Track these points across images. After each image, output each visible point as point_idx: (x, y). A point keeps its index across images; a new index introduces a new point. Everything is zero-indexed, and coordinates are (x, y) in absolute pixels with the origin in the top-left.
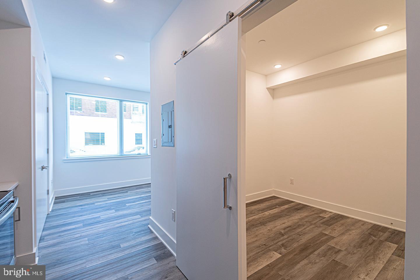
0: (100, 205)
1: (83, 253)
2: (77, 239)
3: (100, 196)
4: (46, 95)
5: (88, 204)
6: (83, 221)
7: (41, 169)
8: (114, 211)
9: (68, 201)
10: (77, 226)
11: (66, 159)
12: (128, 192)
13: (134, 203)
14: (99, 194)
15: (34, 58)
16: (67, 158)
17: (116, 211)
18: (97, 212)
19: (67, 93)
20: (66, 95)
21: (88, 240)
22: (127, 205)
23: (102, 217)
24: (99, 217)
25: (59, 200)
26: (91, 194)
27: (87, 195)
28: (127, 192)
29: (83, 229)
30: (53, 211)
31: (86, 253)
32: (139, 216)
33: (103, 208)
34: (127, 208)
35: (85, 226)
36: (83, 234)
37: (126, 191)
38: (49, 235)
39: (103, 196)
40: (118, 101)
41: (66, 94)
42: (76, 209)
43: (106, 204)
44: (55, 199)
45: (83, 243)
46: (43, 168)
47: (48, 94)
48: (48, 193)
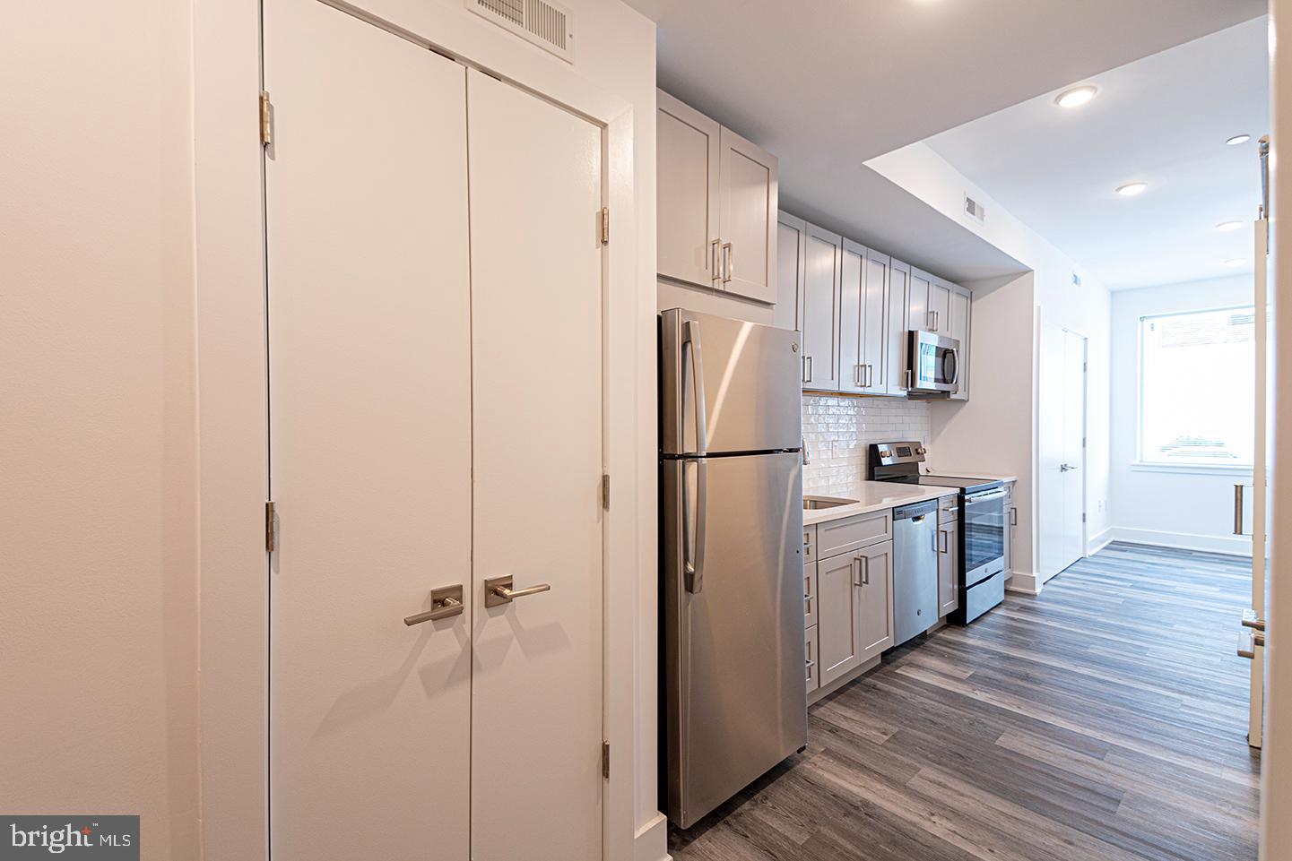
0: (1196, 574)
1: (1100, 608)
2: (1108, 595)
3: (1215, 562)
4: (1083, 341)
6: (1137, 582)
7: (1059, 469)
10: (1125, 584)
11: (1137, 462)
14: (1216, 559)
15: (1039, 308)
16: (1141, 461)
18: (1177, 581)
19: (1144, 318)
20: (1142, 321)
21: (1125, 602)
23: (1178, 589)
24: (1174, 587)
27: (1187, 554)
29: (1126, 589)
30: (1096, 556)
33: (1194, 579)
36: (1120, 594)
38: (1069, 578)
41: (1142, 319)
42: (1136, 565)
44: (1111, 543)
46: (1063, 469)
47: (1086, 339)
48: (1084, 520)
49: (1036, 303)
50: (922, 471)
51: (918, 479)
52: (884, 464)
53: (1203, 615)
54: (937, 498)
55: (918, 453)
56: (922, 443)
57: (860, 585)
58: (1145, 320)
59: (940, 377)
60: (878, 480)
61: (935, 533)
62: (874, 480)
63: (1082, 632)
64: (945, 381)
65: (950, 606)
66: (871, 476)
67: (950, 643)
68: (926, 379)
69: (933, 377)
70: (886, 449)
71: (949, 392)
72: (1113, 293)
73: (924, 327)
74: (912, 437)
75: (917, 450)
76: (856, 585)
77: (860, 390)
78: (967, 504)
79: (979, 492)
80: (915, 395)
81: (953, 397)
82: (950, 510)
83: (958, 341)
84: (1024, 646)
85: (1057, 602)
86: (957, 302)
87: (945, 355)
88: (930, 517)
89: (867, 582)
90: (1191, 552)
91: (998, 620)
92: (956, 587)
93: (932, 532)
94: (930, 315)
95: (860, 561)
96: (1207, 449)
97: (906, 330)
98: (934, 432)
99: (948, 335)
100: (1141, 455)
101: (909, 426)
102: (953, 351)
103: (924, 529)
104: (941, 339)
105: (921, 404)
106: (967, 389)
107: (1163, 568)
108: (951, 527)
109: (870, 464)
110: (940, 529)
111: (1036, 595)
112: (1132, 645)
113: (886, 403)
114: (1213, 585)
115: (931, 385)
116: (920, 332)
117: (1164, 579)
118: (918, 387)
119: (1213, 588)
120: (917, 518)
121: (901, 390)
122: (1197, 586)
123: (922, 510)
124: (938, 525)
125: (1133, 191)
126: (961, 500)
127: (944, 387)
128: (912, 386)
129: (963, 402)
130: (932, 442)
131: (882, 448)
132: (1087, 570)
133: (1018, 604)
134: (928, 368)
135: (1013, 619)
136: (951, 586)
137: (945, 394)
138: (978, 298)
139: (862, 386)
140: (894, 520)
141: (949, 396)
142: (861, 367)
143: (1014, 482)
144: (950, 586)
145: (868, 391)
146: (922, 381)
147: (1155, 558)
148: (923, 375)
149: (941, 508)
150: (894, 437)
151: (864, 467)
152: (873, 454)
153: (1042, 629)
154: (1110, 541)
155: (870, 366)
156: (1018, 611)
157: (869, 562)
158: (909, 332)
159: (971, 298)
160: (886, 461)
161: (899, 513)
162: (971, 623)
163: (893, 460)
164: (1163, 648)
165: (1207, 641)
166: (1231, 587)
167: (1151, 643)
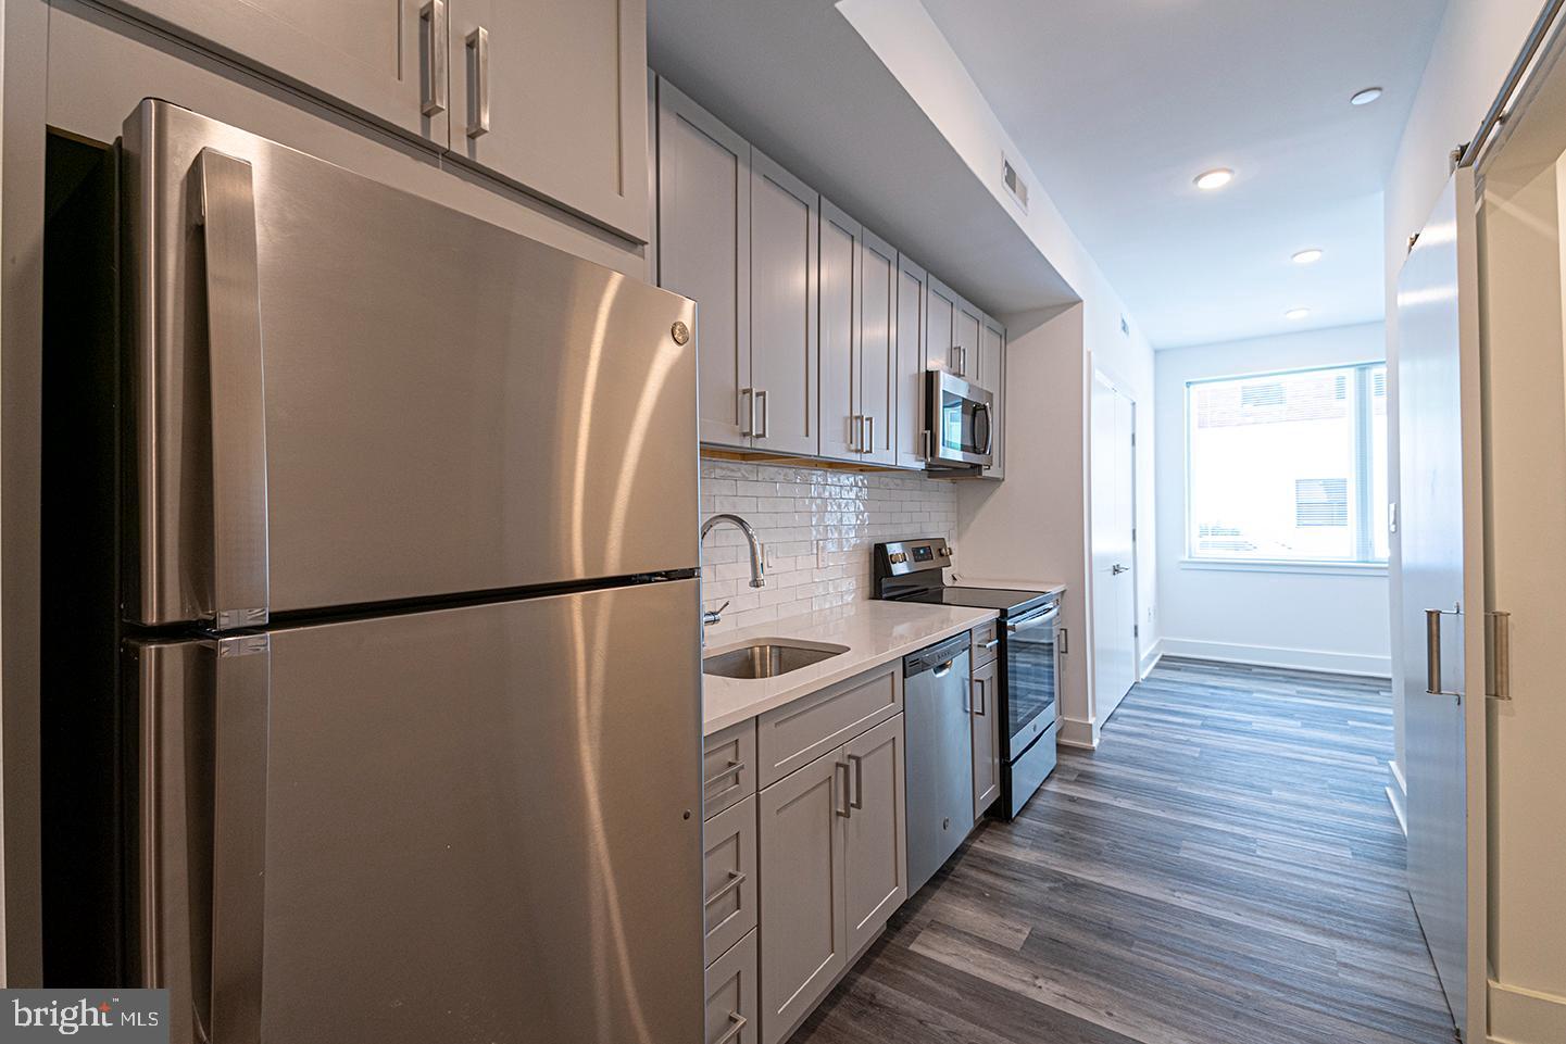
0: (1267, 700)
1: (1178, 767)
2: (1179, 742)
3: (1280, 681)
4: (1130, 407)
5: (1233, 689)
6: (1206, 718)
7: (1112, 572)
8: (1299, 723)
9: (1187, 670)
10: (1194, 722)
11: (1186, 559)
12: (1382, 693)
13: (1379, 727)
14: (1279, 676)
15: (1089, 353)
16: (1190, 557)
17: (1304, 726)
18: (1250, 713)
19: (1190, 383)
20: (1188, 387)
21: (1201, 752)
22: (1350, 722)
23: (1256, 727)
24: (1250, 723)
25: (1167, 662)
26: (1255, 670)
27: (1245, 670)
28: (1378, 692)
29: (1197, 731)
30: (1148, 679)
31: (1188, 770)
32: (1374, 760)
33: (1268, 709)
34: (1346, 730)
35: (1203, 726)
36: (1193, 739)
37: (1377, 689)
38: (1128, 716)
39: (1286, 682)
40: (1352, 369)
41: (1188, 384)
42: (1199, 691)
43: (1286, 702)
44: (1161, 660)
45: (1188, 753)
46: (1116, 570)
47: (1134, 404)
48: (1136, 634)
49: (1086, 347)
50: (947, 581)
51: (941, 593)
52: (894, 574)
53: (1299, 768)
54: (970, 630)
55: (942, 555)
56: (946, 539)
57: (847, 815)
58: (1192, 387)
59: (969, 443)
60: (887, 599)
61: (967, 683)
62: (881, 599)
63: (1162, 815)
64: (974, 450)
65: (988, 794)
66: (877, 593)
67: (991, 861)
68: (950, 445)
69: (959, 443)
70: (901, 551)
71: (980, 466)
72: (1157, 352)
73: (946, 368)
74: (933, 532)
75: (940, 550)
76: (838, 814)
77: (856, 457)
78: (1010, 633)
79: (1024, 612)
80: (938, 470)
81: (985, 473)
82: (988, 645)
83: (992, 394)
84: (1093, 855)
85: (1122, 762)
86: (990, 341)
87: (976, 413)
88: (960, 662)
89: (858, 805)
90: (1249, 667)
91: (1053, 803)
92: (997, 761)
93: (963, 683)
94: (954, 354)
95: (846, 768)
96: (1223, 538)
97: (923, 370)
98: (961, 522)
99: (978, 384)
100: (1190, 549)
101: (928, 515)
102: (985, 407)
103: (950, 682)
104: (971, 388)
105: (944, 483)
106: (1002, 464)
107: (1228, 693)
108: (987, 671)
109: (875, 574)
110: (974, 678)
111: (1093, 750)
112: (1233, 835)
113: (899, 482)
114: (1291, 717)
115: (956, 455)
116: (942, 373)
117: (1236, 710)
118: (941, 456)
119: (1292, 722)
120: (943, 667)
121: (917, 460)
122: (1278, 720)
123: (948, 653)
124: (971, 671)
125: (1214, 182)
126: (1001, 627)
127: (974, 459)
128: (931, 455)
129: (997, 481)
130: (959, 537)
131: (894, 549)
132: (1144, 702)
133: (1075, 770)
134: (952, 428)
135: (1072, 800)
136: (991, 761)
137: (976, 468)
138: (1013, 339)
139: (857, 451)
140: (905, 676)
141: (980, 474)
142: (855, 421)
143: (1063, 592)
144: (989, 760)
145: (868, 459)
146: (945, 448)
147: (1214, 678)
148: (946, 438)
149: (975, 643)
150: (911, 531)
151: (867, 579)
152: (879, 558)
153: (1111, 816)
154: (1158, 657)
155: (870, 419)
156: (1076, 782)
157: (863, 762)
158: (927, 371)
159: (1005, 337)
160: (899, 569)
161: (915, 662)
162: (1017, 815)
163: (909, 567)
164: (1273, 837)
165: (1321, 818)
166: (1311, 718)
167: (1255, 827)
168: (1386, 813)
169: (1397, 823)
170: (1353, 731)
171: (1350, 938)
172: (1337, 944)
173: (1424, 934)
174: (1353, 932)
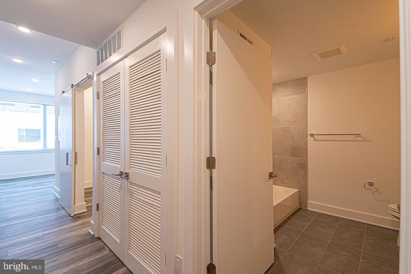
13: (51, 183)
32: (50, 188)
40: (43, 106)
164: (32, 206)
165: (41, 200)
166: (34, 185)
167: (27, 206)
168: (54, 195)
169: (56, 196)
170: (44, 185)
171: (51, 213)
172: (48, 215)
173: (63, 208)
174: (51, 212)
